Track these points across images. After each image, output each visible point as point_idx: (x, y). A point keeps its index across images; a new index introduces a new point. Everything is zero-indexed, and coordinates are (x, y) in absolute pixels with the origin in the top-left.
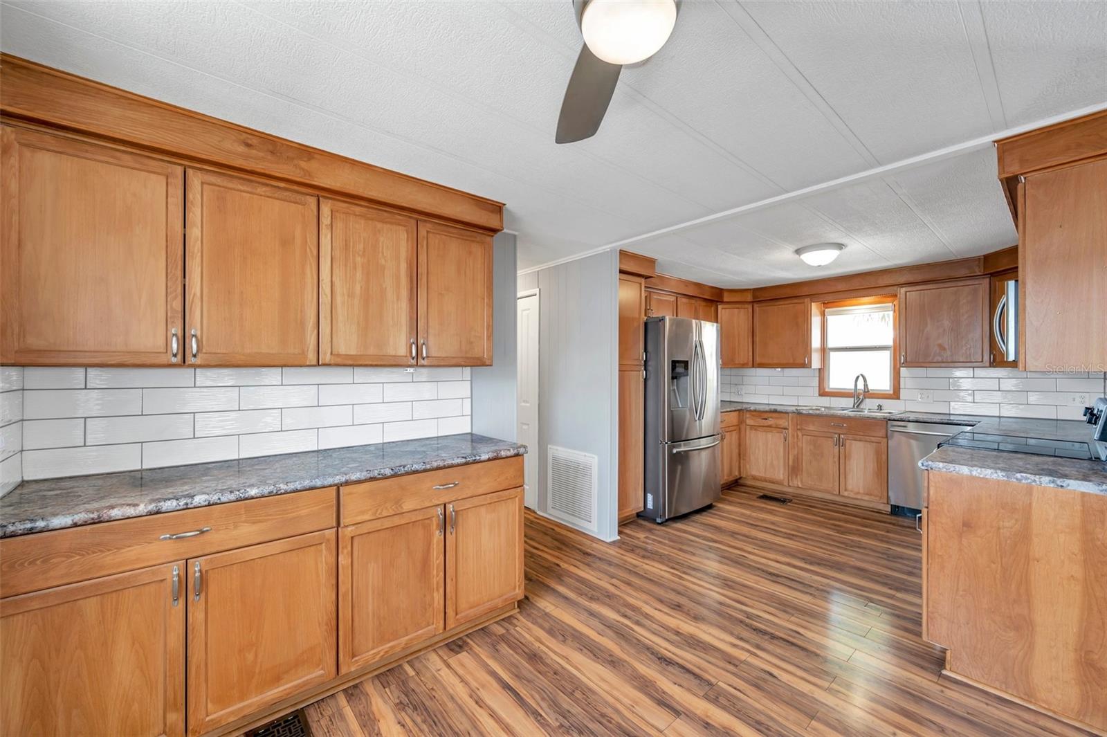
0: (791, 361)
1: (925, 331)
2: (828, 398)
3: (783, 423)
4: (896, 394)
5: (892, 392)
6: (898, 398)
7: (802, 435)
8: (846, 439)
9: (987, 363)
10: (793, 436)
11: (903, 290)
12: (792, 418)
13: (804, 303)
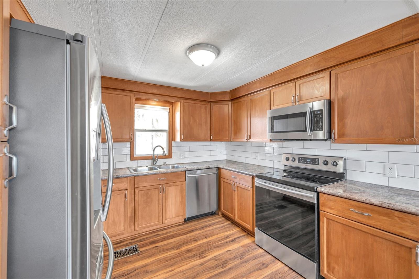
0: (120, 137)
1: (190, 124)
2: (137, 161)
3: (122, 185)
4: (170, 156)
5: (169, 154)
7: (138, 191)
8: (166, 187)
9: (209, 139)
10: (131, 194)
11: (182, 101)
12: (130, 180)
13: (130, 96)
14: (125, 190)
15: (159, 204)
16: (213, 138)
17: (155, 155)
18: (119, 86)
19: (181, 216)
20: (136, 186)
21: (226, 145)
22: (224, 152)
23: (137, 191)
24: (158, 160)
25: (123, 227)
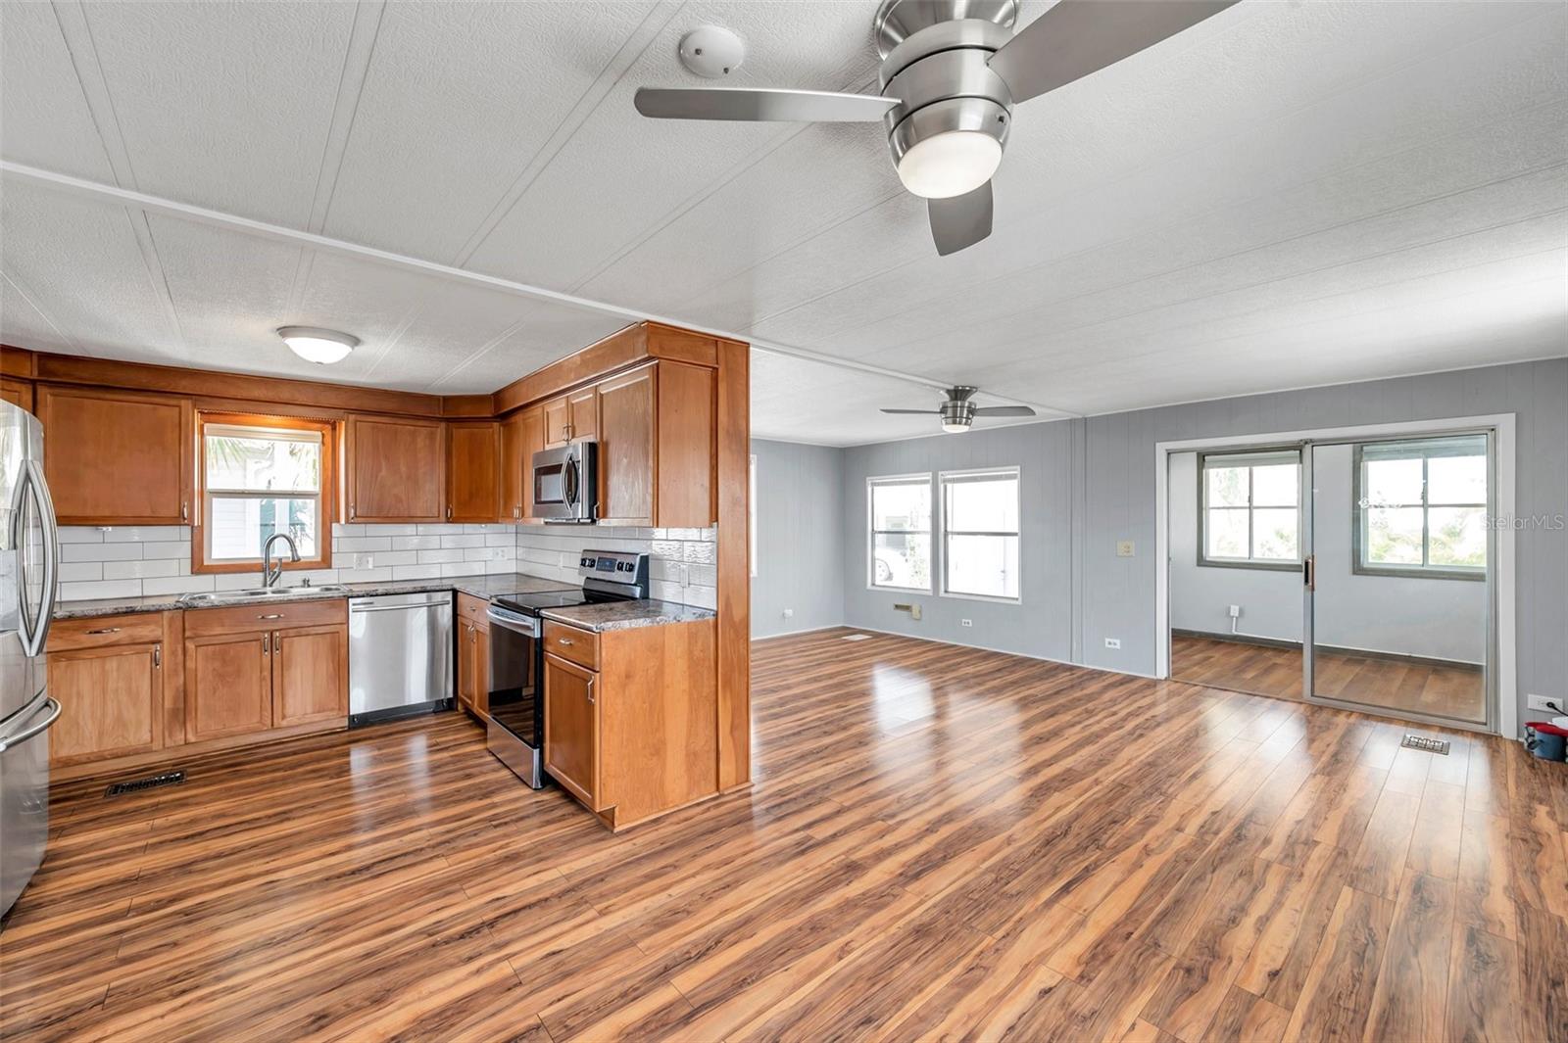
0: (148, 513)
1: (379, 478)
2: (212, 576)
3: (146, 632)
4: (326, 562)
5: (319, 559)
6: (330, 567)
7: (196, 646)
8: (283, 638)
9: (443, 518)
10: (173, 653)
11: (352, 417)
12: (171, 620)
13: (179, 407)
14: (153, 643)
15: (262, 679)
16: (454, 515)
17: (271, 561)
18: (144, 380)
19: (332, 709)
20: (188, 634)
21: (517, 533)
22: (511, 552)
23: (190, 645)
24: (280, 573)
25: (149, 734)
